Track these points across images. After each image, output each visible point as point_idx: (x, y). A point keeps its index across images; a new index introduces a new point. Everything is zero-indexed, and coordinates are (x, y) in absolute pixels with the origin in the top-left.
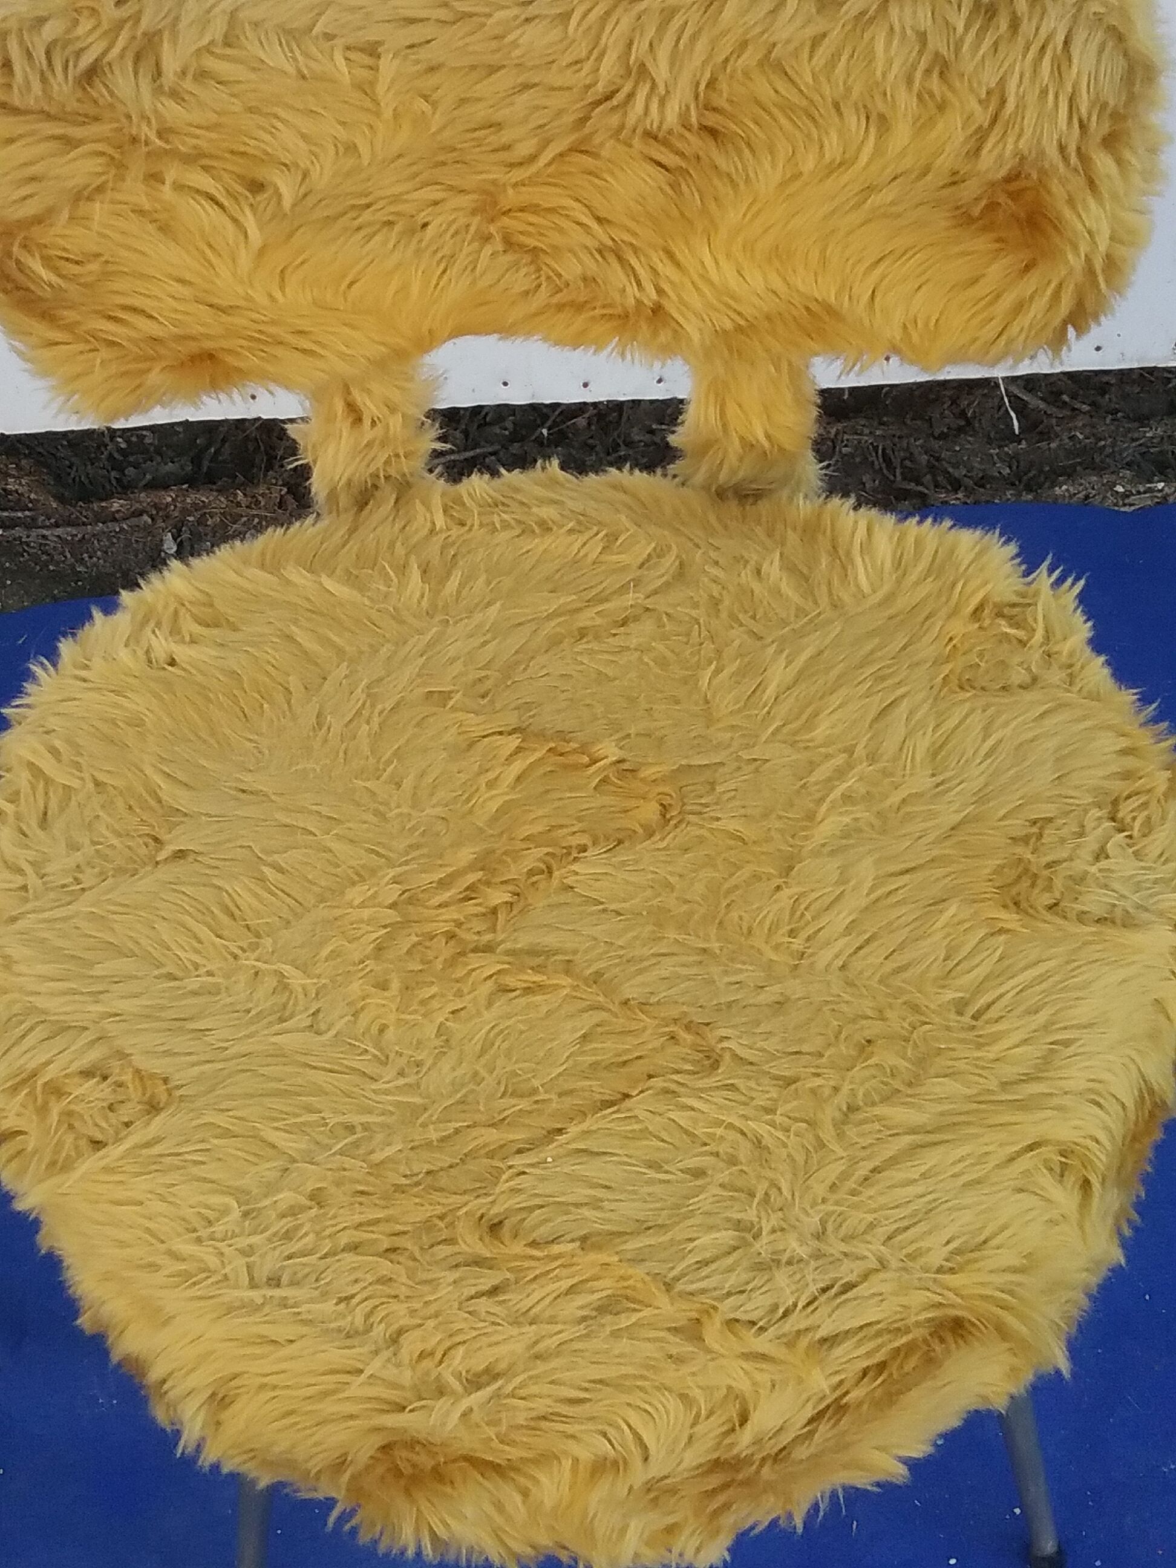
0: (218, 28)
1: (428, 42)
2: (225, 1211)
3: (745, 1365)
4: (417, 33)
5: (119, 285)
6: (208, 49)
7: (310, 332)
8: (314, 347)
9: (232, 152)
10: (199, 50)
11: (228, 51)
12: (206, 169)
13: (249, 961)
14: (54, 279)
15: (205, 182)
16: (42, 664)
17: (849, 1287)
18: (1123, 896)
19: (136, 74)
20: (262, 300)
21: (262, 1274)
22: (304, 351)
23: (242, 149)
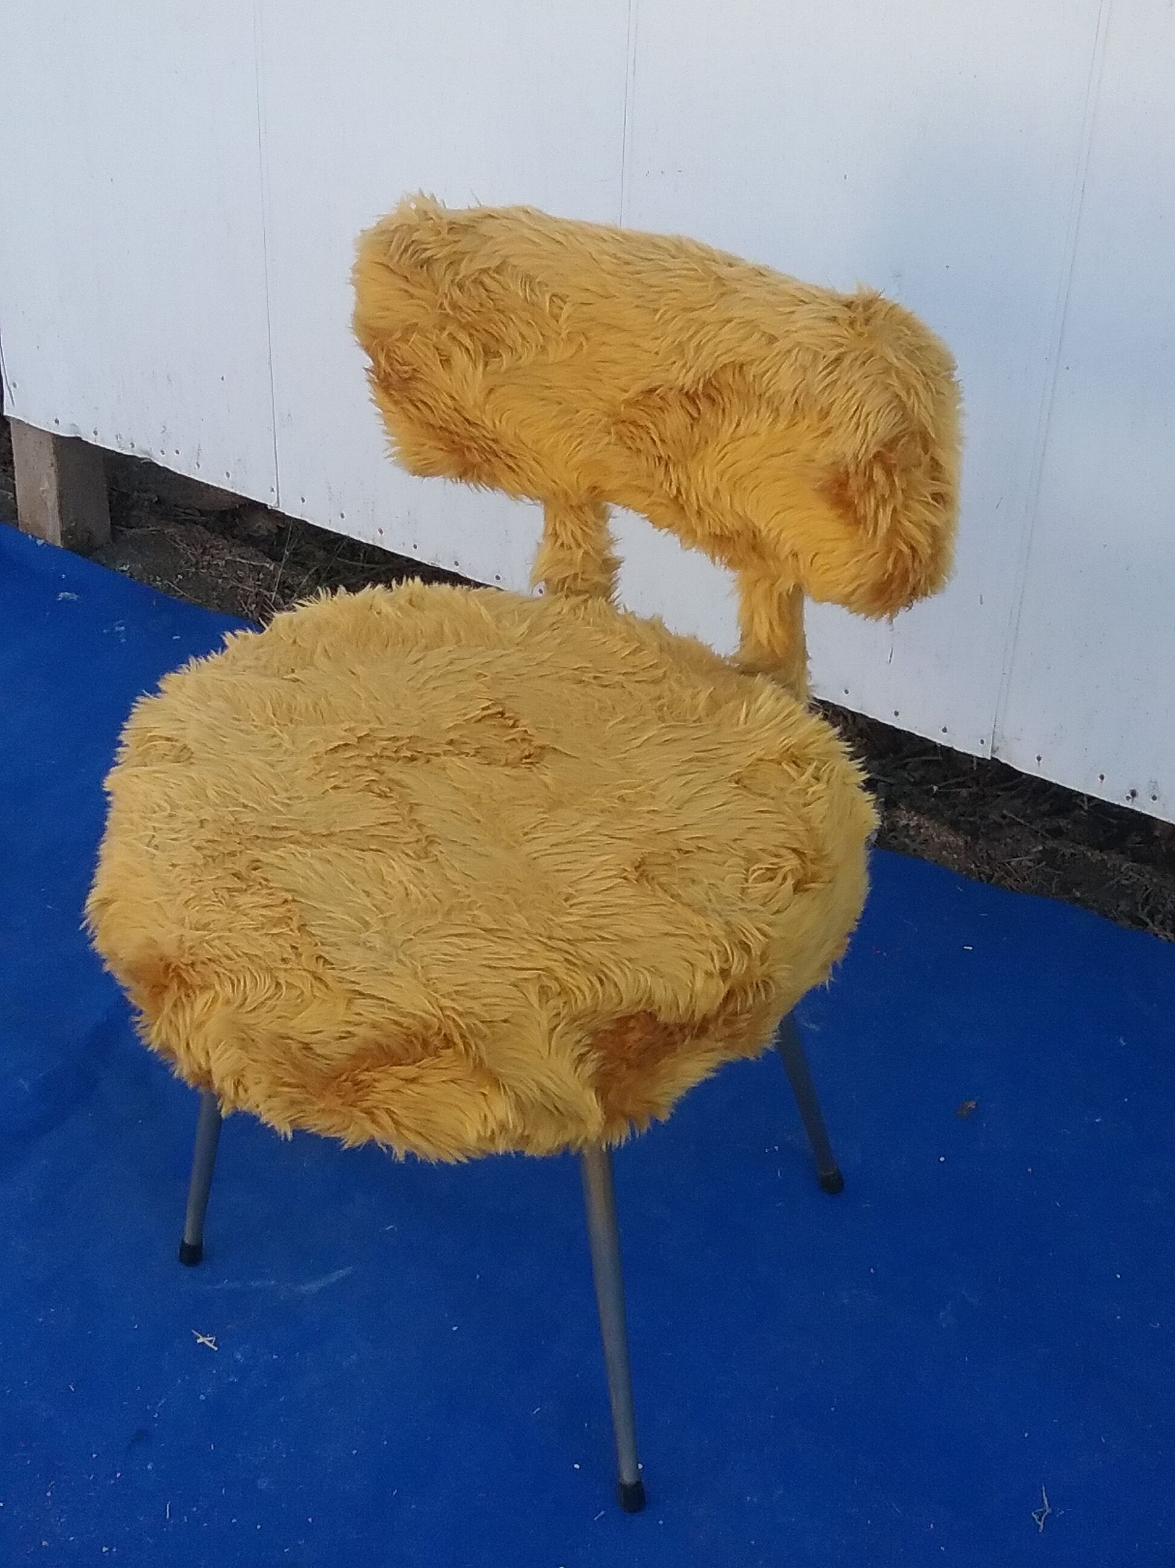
0: (494, 263)
1: (590, 304)
2: (163, 810)
3: (314, 981)
4: (586, 297)
5: (421, 386)
6: (485, 271)
7: (516, 458)
8: (514, 467)
9: (485, 330)
10: (481, 269)
11: (495, 275)
12: (471, 335)
13: (275, 729)
14: (389, 370)
15: (467, 341)
16: (327, 592)
17: (390, 974)
18: (710, 901)
19: (446, 270)
20: (489, 423)
21: (155, 842)
22: (509, 467)
23: (490, 330)
